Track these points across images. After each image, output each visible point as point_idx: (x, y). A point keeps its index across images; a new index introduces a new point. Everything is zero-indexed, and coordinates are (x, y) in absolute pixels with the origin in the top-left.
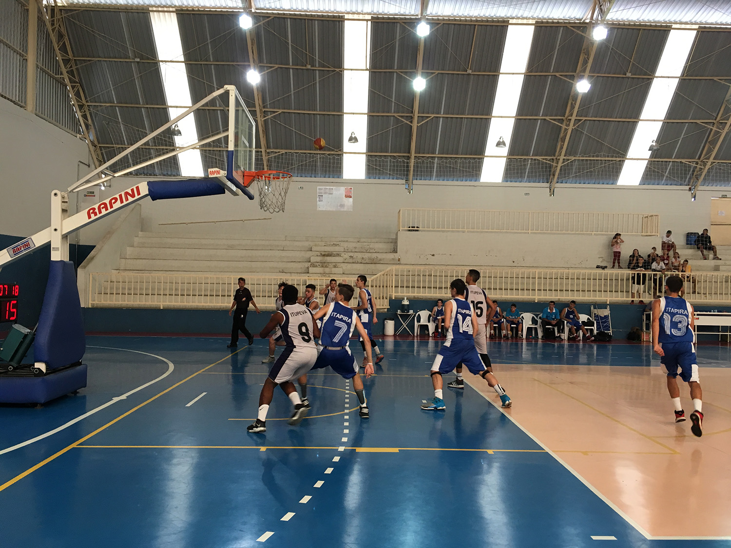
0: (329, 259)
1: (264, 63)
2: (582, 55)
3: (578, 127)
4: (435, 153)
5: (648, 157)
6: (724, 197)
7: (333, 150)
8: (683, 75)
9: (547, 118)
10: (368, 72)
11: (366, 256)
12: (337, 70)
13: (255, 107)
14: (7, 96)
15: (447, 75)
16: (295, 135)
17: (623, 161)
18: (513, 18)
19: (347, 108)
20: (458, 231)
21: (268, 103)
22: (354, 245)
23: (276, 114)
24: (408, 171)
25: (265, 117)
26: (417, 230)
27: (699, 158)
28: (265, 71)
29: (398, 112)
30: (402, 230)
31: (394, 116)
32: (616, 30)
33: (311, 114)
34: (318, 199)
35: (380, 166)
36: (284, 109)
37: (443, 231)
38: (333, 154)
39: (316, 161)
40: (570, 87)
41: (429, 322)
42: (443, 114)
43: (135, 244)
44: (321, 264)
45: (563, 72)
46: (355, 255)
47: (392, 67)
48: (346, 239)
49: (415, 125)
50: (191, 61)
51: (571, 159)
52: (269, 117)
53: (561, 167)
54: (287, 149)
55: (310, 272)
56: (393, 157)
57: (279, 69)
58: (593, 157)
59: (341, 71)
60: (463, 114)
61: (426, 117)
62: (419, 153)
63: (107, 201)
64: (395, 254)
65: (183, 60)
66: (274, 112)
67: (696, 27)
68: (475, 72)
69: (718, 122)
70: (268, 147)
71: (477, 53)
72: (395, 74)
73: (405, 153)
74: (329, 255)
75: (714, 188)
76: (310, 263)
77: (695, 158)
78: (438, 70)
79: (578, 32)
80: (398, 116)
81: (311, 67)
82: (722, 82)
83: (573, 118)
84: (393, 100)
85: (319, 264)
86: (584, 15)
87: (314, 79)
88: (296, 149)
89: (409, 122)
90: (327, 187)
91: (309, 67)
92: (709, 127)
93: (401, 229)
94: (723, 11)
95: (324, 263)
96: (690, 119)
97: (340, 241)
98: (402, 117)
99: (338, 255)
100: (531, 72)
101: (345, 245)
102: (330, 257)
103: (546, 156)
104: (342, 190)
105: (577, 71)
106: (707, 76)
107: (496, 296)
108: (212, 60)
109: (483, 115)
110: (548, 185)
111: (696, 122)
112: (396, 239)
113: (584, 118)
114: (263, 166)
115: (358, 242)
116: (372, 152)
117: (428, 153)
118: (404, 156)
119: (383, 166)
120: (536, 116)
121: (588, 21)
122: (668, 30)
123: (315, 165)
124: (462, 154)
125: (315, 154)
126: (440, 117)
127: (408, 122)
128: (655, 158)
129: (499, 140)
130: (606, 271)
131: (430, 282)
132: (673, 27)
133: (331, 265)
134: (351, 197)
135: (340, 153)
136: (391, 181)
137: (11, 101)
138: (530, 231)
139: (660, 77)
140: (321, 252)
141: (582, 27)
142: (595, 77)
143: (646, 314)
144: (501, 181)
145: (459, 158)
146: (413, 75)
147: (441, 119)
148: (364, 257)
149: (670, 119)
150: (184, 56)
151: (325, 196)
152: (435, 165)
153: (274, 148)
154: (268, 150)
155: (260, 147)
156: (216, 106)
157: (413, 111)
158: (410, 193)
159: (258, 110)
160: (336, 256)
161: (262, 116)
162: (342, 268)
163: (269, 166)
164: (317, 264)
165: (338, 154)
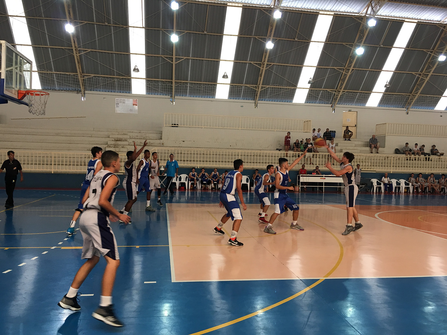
0: (119, 143)
1: (78, 20)
2: (270, 26)
3: (269, 68)
4: (188, 80)
5: (309, 88)
6: (350, 111)
7: (125, 76)
8: (326, 41)
9: (252, 62)
10: (144, 29)
12: (125, 27)
13: (72, 47)
15: (192, 34)
16: (100, 65)
17: (295, 89)
18: (230, 2)
19: (132, 50)
20: (198, 128)
21: (82, 45)
22: (136, 134)
23: (87, 52)
24: (172, 90)
25: (80, 53)
26: (177, 127)
27: (337, 89)
28: (78, 25)
29: (163, 55)
30: (165, 126)
31: (161, 57)
32: (288, 13)
33: (110, 53)
34: (116, 106)
35: (154, 87)
36: (92, 49)
37: (190, 127)
38: (125, 78)
39: (114, 83)
40: (264, 45)
41: (186, 181)
42: (191, 57)
44: (114, 146)
45: (259, 36)
46: (136, 141)
47: (159, 27)
48: (132, 131)
49: (174, 63)
50: (30, 16)
51: (266, 87)
52: (83, 54)
53: (260, 91)
54: (95, 74)
56: (162, 82)
57: (88, 24)
58: (276, 86)
59: (127, 28)
60: (203, 58)
61: (181, 58)
62: (178, 80)
64: (161, 140)
65: (25, 16)
66: (86, 51)
67: (333, 13)
68: (209, 33)
69: (346, 68)
70: (83, 72)
71: (209, 21)
72: (161, 31)
73: (170, 79)
74: (120, 140)
75: (345, 106)
76: (107, 145)
77: (334, 89)
78: (187, 30)
79: (267, 13)
80: (164, 57)
81: (108, 24)
82: (348, 46)
83: (266, 63)
84: (161, 47)
85: (113, 145)
86: (271, 3)
87: (111, 32)
88: (101, 75)
89: (171, 61)
90: (122, 99)
91: (107, 24)
92: (341, 71)
93: (164, 125)
94: (348, 5)
95: (116, 145)
96: (331, 66)
97: (128, 132)
98: (166, 57)
99: (126, 140)
100: (241, 35)
101: (131, 134)
102: (120, 142)
103: (252, 84)
104: (131, 101)
105: (268, 36)
106: (339, 42)
107: (216, 166)
108: (43, 17)
109: (215, 59)
110: (253, 101)
111: (334, 68)
112: (162, 131)
113: (273, 64)
115: (140, 133)
116: (149, 78)
117: (184, 80)
118: (169, 81)
119: (157, 87)
120: (246, 61)
121: (272, 7)
122: (317, 15)
123: (114, 85)
124: (204, 82)
125: (113, 78)
126: (189, 59)
127: (169, 61)
128: (312, 88)
129: (224, 74)
130: (281, 152)
132: (320, 13)
133: (121, 146)
134: (137, 105)
135: (129, 78)
136: (162, 96)
138: (240, 128)
139: (313, 42)
140: (115, 139)
141: (269, 10)
142: (277, 40)
143: (298, 176)
144: (227, 98)
145: (202, 84)
146: (171, 32)
147: (190, 60)
149: (320, 66)
150: (25, 13)
151: (120, 104)
152: (188, 87)
153: (86, 73)
154: (83, 74)
155: (77, 72)
156: (48, 46)
157: (173, 55)
158: (173, 104)
159: (74, 49)
160: (124, 141)
161: (77, 53)
162: (127, 149)
163: (84, 85)
164: (112, 146)
165: (128, 79)
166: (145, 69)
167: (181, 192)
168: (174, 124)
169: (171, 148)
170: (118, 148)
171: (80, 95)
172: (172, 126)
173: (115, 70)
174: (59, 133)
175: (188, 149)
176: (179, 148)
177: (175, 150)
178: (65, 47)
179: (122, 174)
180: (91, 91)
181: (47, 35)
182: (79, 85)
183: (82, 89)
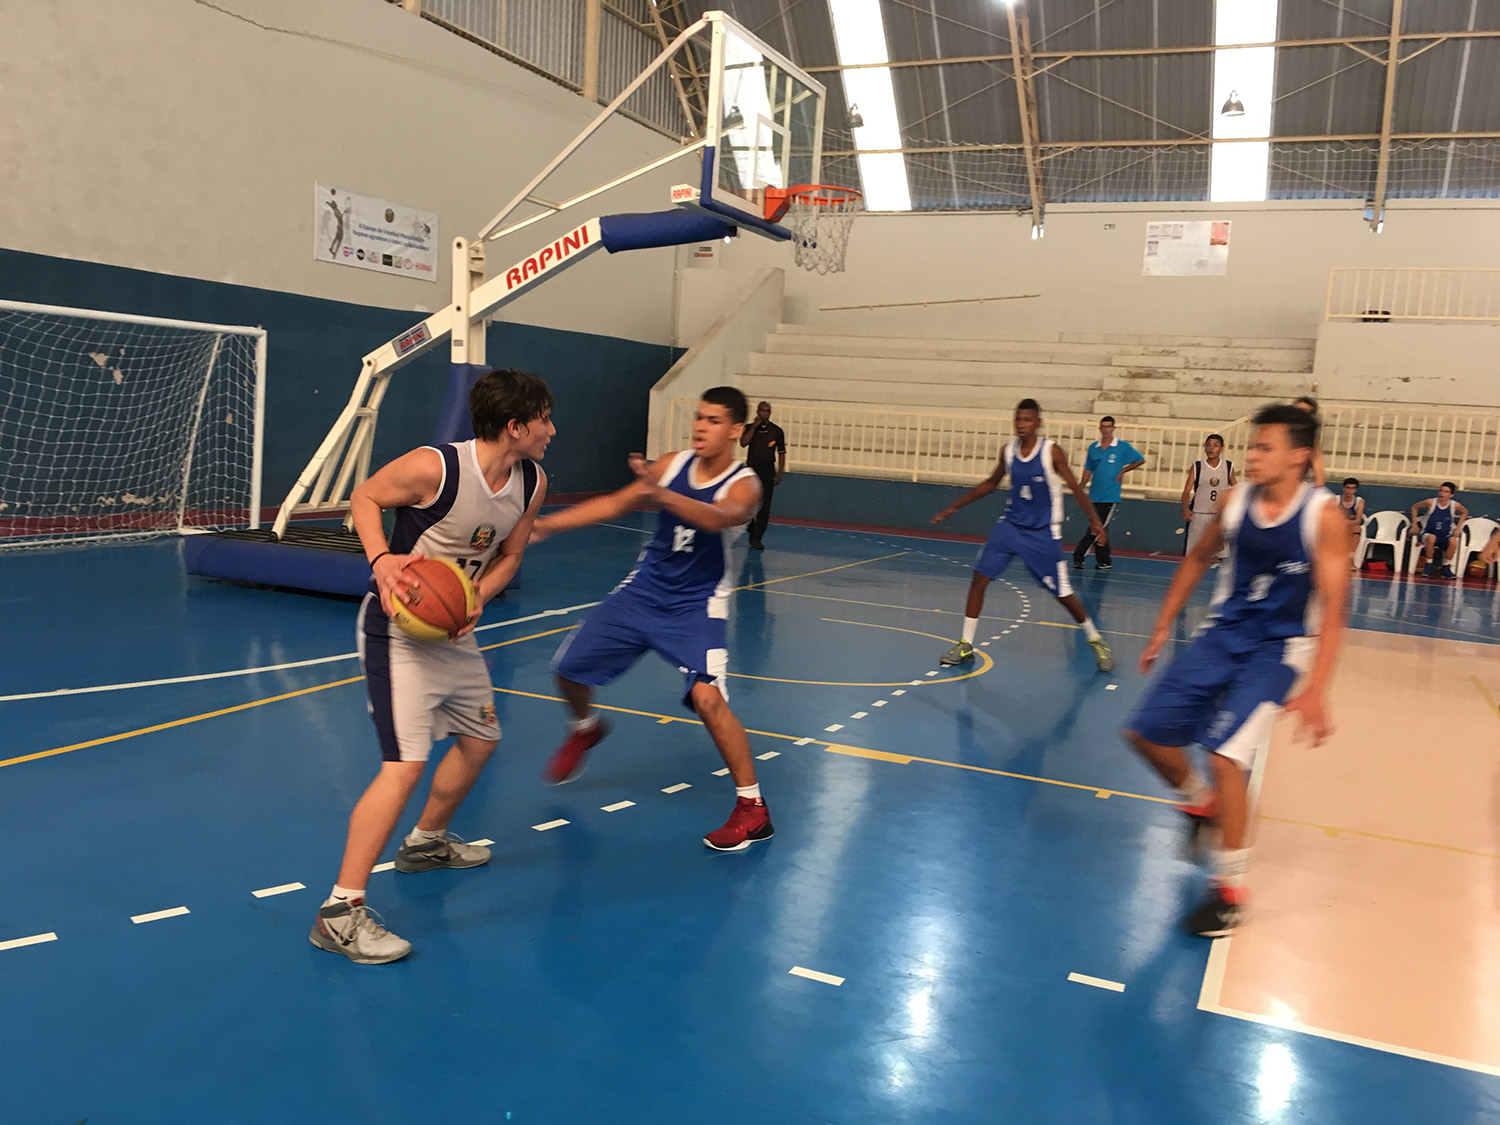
0: (1144, 384)
4: (1450, 130)
7: (1188, 137)
11: (1235, 378)
13: (1010, 52)
14: (549, 72)
16: (1102, 107)
19: (1222, 36)
21: (1044, 39)
22: (1211, 353)
23: (1059, 62)
24: (1374, 176)
25: (1035, 70)
26: (1386, 320)
29: (1354, 36)
30: (1332, 319)
31: (1341, 44)
33: (1139, 55)
34: (1146, 250)
35: (1304, 166)
36: (1077, 50)
37: (1441, 323)
38: (1190, 145)
39: (1147, 166)
42: (1474, 30)
43: (768, 349)
44: (1122, 395)
46: (1208, 376)
48: (1196, 341)
49: (1393, 63)
52: (1044, 70)
54: (1082, 140)
55: (1096, 410)
56: (1337, 145)
61: (1427, 39)
62: (1407, 132)
63: (536, 256)
64: (1306, 376)
66: (1056, 59)
70: (1042, 139)
73: (1369, 133)
74: (1148, 375)
76: (1098, 392)
80: (1353, 43)
84: (1341, 5)
85: (1119, 393)
88: (1104, 140)
89: (1381, 57)
90: (1169, 223)
93: (1328, 315)
95: (1131, 392)
97: (1179, 346)
98: (1363, 45)
99: (1168, 375)
101: (1190, 353)
102: (1148, 380)
104: (1206, 229)
112: (1315, 341)
114: (1028, 183)
115: (1226, 346)
116: (1283, 135)
117: (1432, 132)
118: (1365, 141)
119: (1313, 166)
123: (1146, 174)
125: (1145, 147)
126: (1464, 39)
127: (1374, 57)
131: (1385, 442)
133: (1147, 397)
134: (1225, 244)
135: (1204, 141)
136: (1331, 203)
137: (555, 80)
140: (1129, 369)
147: (1468, 44)
148: (1230, 381)
151: (1163, 243)
152: (1450, 159)
153: (1054, 141)
154: (1041, 147)
155: (1020, 140)
156: (935, 58)
157: (1390, 29)
158: (1375, 229)
159: (1016, 56)
160: (1162, 378)
161: (1028, 70)
162: (1171, 405)
163: (1042, 181)
164: (1115, 394)
165: (1201, 146)
166: (1271, 101)
167: (1372, 584)
168: (1370, 312)
169: (1346, 406)
170: (1138, 401)
171: (1027, 218)
172: (1366, 320)
173: (1155, 119)
174: (948, 351)
175: (1420, 408)
176: (1377, 407)
177: (1360, 415)
178: (990, 55)
179: (1141, 497)
180: (1064, 201)
181: (935, 22)
182: (1024, 180)
183: (1034, 196)
